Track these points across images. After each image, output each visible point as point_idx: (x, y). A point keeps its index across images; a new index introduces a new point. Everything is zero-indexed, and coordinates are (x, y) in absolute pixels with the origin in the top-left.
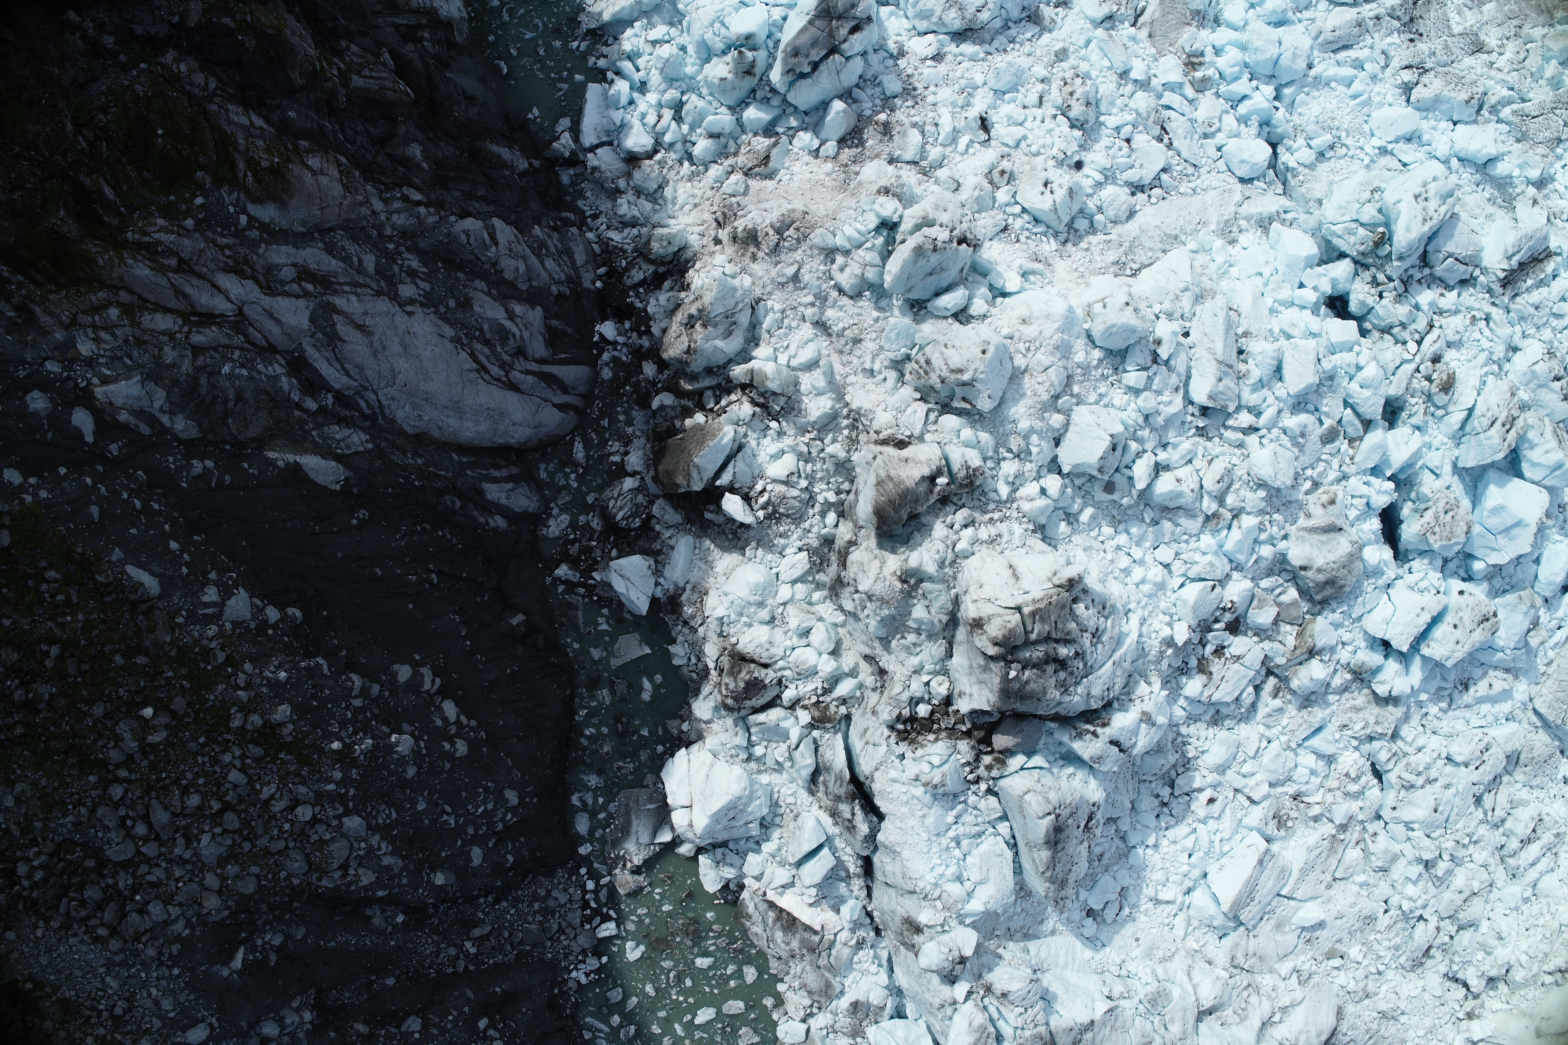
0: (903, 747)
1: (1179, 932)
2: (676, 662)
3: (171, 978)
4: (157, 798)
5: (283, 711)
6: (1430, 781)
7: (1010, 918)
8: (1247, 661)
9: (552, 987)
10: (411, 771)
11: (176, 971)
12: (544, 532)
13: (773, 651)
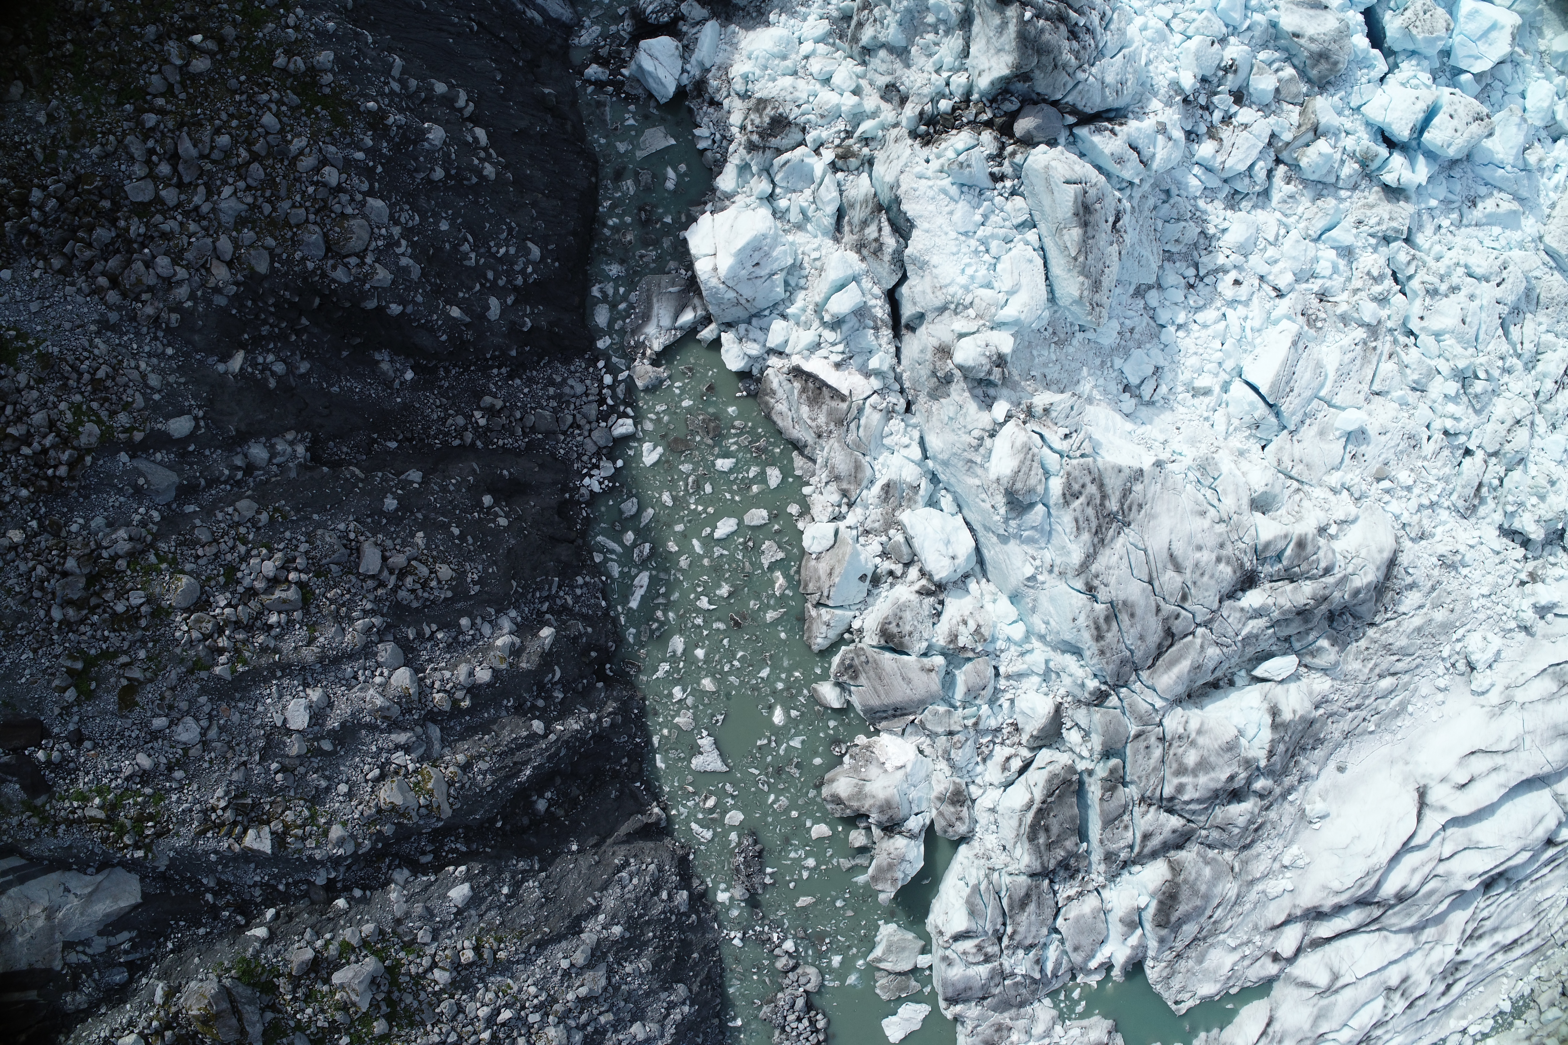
0: (926, 152)
1: (1221, 427)
2: (701, 145)
3: (161, 356)
4: (188, 134)
5: (326, 57)
6: (1454, 289)
7: (1045, 365)
8: (1255, 128)
9: (563, 490)
10: (439, 173)
11: (170, 351)
12: (576, 41)
13: (797, 94)
